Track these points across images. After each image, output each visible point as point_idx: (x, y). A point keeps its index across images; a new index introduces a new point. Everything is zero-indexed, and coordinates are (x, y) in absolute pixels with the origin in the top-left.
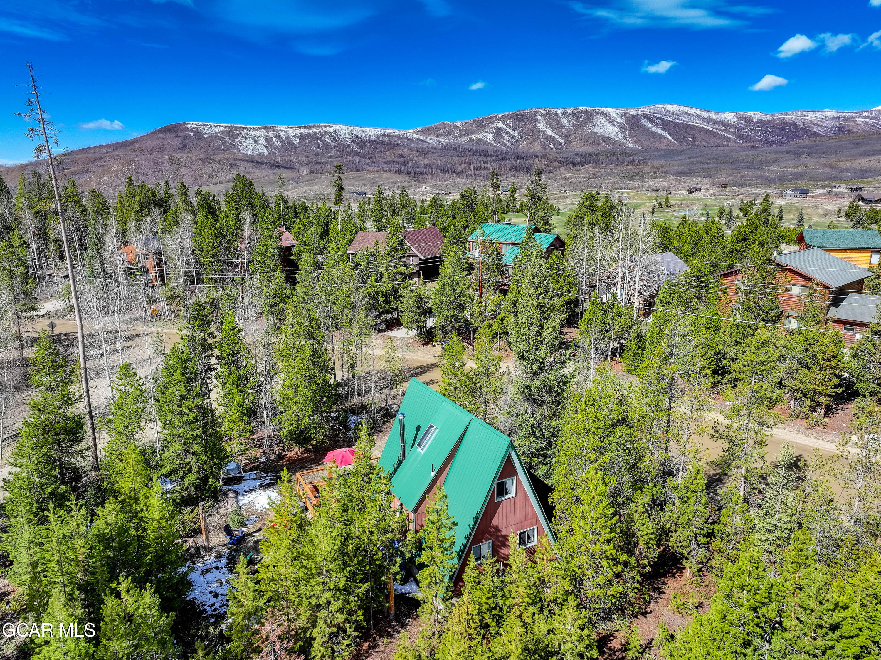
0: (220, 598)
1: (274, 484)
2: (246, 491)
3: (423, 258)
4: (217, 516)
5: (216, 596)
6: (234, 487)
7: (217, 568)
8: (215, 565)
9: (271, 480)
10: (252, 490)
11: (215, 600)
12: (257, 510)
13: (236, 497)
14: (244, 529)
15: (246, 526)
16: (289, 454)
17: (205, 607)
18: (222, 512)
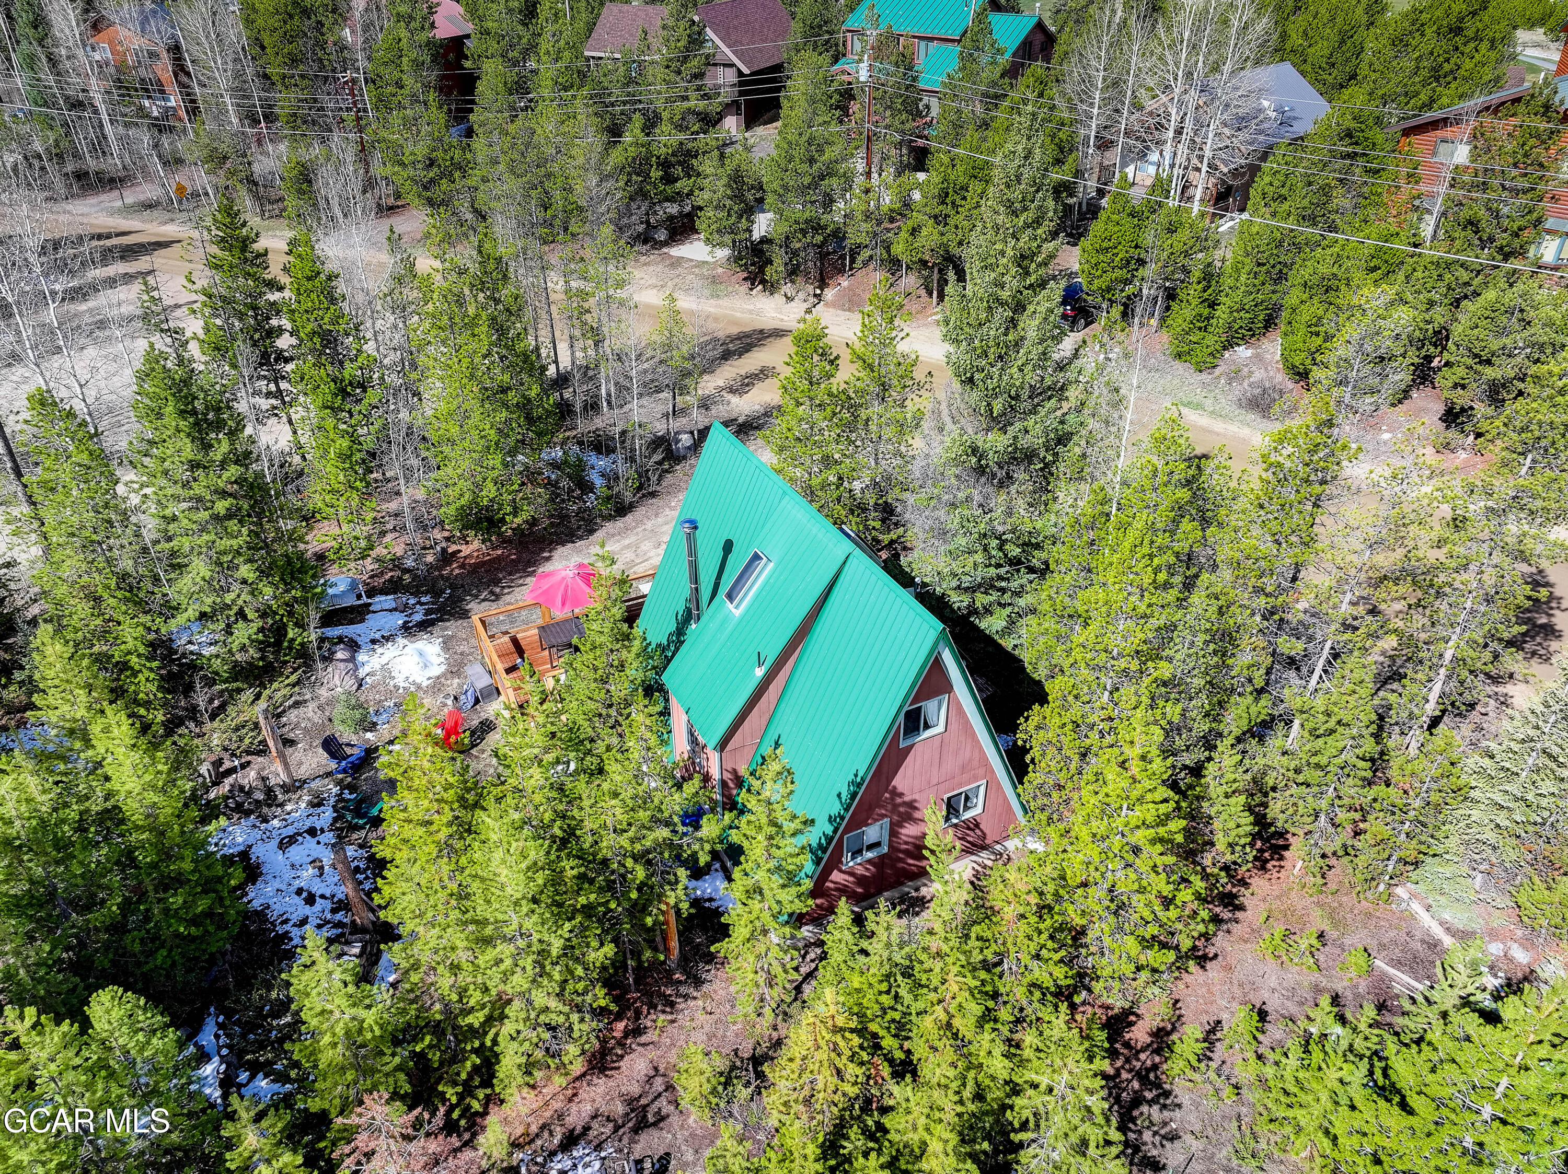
0: (320, 904)
1: (432, 623)
2: (373, 642)
3: (746, 71)
4: (312, 706)
5: (311, 900)
6: (348, 630)
7: (312, 832)
8: (308, 824)
9: (428, 612)
10: (387, 639)
11: (308, 910)
12: (397, 688)
13: (352, 659)
14: (369, 735)
15: (373, 727)
16: (466, 550)
17: (287, 927)
18: (323, 692)
